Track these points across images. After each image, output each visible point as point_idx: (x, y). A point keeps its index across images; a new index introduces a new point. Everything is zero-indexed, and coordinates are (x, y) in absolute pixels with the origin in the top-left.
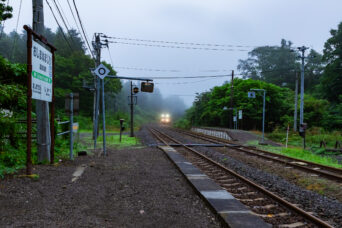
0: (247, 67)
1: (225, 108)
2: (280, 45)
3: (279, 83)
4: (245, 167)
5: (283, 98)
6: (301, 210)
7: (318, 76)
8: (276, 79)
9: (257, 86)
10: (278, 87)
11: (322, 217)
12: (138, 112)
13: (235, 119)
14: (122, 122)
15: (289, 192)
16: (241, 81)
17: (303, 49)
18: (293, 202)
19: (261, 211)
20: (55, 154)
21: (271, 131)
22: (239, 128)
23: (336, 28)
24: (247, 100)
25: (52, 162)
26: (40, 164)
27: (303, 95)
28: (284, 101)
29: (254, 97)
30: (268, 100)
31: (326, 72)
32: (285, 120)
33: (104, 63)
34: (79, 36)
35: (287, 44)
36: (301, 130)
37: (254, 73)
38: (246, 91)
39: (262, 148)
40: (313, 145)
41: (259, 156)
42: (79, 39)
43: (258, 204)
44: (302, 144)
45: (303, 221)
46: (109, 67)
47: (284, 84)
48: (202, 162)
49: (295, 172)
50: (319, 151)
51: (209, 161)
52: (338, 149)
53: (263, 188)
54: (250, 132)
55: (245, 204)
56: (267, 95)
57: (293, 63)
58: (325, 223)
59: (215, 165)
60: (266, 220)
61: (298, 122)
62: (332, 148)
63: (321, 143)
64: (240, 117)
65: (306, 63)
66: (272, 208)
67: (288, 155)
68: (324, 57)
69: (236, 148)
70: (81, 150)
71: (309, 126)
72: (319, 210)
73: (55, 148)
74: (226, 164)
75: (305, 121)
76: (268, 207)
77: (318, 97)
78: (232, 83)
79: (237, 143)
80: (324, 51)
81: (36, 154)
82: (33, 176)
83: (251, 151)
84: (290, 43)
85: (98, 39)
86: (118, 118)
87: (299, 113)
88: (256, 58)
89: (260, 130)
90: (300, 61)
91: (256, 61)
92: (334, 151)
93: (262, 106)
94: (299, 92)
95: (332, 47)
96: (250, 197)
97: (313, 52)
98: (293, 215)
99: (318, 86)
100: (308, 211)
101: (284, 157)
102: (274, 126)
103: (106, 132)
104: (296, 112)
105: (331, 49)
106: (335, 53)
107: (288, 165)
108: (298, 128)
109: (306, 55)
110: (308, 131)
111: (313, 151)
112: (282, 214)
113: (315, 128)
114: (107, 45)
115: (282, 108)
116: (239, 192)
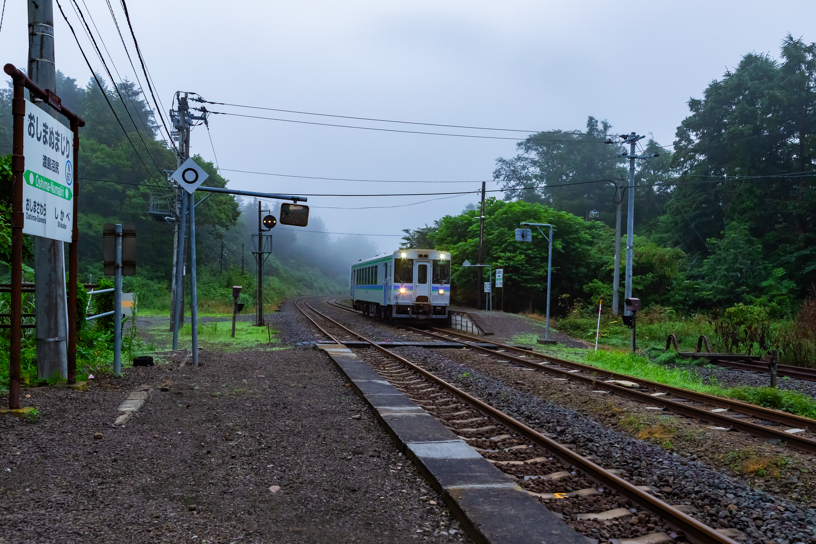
0: (514, 174)
1: (467, 264)
2: (585, 130)
3: (582, 212)
4: (507, 390)
5: (591, 243)
6: (624, 481)
7: (663, 198)
8: (576, 202)
9: (536, 216)
10: (580, 219)
11: (668, 496)
12: (274, 272)
13: (487, 288)
14: (236, 292)
15: (601, 444)
16: (501, 205)
17: (633, 139)
18: (607, 466)
19: (540, 486)
20: (79, 361)
21: (564, 315)
22: (497, 308)
23: (701, 97)
24: (514, 248)
25: (71, 381)
26: (43, 384)
27: (631, 238)
28: (593, 251)
29: (529, 239)
30: (559, 246)
31: (679, 188)
32: (594, 292)
33: (198, 160)
34: (141, 98)
35: (600, 127)
36: (628, 313)
37: (530, 188)
38: (511, 228)
39: (543, 350)
40: (652, 344)
41: (539, 369)
42: (141, 105)
43: (534, 469)
44: (629, 342)
45: (628, 505)
46: (209, 168)
47: (593, 213)
48: (413, 381)
49: (614, 400)
50: (664, 356)
51: (429, 379)
52: (703, 352)
53: (544, 435)
54: (520, 316)
55: (505, 470)
56: (556, 236)
57: (611, 167)
58: (674, 509)
59: (443, 387)
60: (551, 505)
61: (621, 295)
62: (692, 351)
63: (669, 339)
64: (499, 284)
65: (638, 169)
66: (563, 480)
67: (600, 366)
68: (676, 158)
69: (490, 350)
70: (139, 354)
71: (644, 304)
72: (661, 482)
73: (79, 348)
74: (466, 386)
75: (635, 293)
76: (556, 476)
77: (661, 242)
78: (482, 210)
79: (492, 341)
80: (676, 145)
81: (34, 362)
82: (26, 410)
83: (522, 357)
84: (606, 127)
85: (183, 104)
86: (229, 285)
87: (622, 277)
88: (533, 155)
89: (543, 311)
90: (627, 166)
91: (534, 163)
92: (695, 357)
93: (546, 259)
94: (624, 231)
95: (693, 136)
96: (516, 455)
97: (652, 145)
98: (607, 494)
99: (662, 218)
100: (639, 483)
101: (591, 370)
102: (570, 303)
103: (199, 315)
104: (616, 275)
105: (690, 141)
106: (698, 149)
107: (599, 386)
108: (621, 308)
109: (638, 153)
110: (640, 314)
111: (653, 358)
112: (584, 492)
113: (658, 307)
114: (204, 118)
115: (588, 266)
116: (494, 445)
